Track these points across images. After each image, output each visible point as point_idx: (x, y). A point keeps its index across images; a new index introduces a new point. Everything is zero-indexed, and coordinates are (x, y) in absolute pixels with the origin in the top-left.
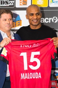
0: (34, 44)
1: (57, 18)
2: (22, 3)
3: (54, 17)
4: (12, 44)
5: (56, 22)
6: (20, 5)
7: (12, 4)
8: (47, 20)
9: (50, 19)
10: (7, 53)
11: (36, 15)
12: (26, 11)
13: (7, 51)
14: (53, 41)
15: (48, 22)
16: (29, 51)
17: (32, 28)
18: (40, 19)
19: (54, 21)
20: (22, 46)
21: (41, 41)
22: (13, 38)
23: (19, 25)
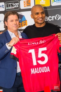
0: (41, 41)
1: (59, 16)
2: (26, 5)
3: (56, 15)
4: (21, 43)
5: (58, 19)
6: (25, 6)
7: (17, 6)
8: (50, 18)
9: (53, 17)
10: (17, 51)
11: (41, 13)
12: (30, 11)
13: (16, 50)
14: (57, 36)
15: (51, 19)
16: (36, 48)
17: (37, 26)
19: (57, 18)
20: (30, 43)
21: (47, 37)
22: (21, 37)
23: (24, 25)
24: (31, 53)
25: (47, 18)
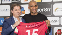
5: (46, 11)
9: (42, 9)
17: (32, 14)
18: (37, 9)
20: (27, 26)
24: (28, 32)
25: (39, 10)
